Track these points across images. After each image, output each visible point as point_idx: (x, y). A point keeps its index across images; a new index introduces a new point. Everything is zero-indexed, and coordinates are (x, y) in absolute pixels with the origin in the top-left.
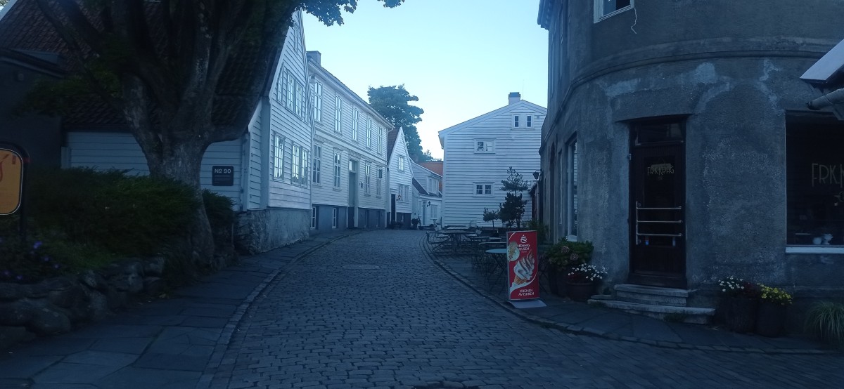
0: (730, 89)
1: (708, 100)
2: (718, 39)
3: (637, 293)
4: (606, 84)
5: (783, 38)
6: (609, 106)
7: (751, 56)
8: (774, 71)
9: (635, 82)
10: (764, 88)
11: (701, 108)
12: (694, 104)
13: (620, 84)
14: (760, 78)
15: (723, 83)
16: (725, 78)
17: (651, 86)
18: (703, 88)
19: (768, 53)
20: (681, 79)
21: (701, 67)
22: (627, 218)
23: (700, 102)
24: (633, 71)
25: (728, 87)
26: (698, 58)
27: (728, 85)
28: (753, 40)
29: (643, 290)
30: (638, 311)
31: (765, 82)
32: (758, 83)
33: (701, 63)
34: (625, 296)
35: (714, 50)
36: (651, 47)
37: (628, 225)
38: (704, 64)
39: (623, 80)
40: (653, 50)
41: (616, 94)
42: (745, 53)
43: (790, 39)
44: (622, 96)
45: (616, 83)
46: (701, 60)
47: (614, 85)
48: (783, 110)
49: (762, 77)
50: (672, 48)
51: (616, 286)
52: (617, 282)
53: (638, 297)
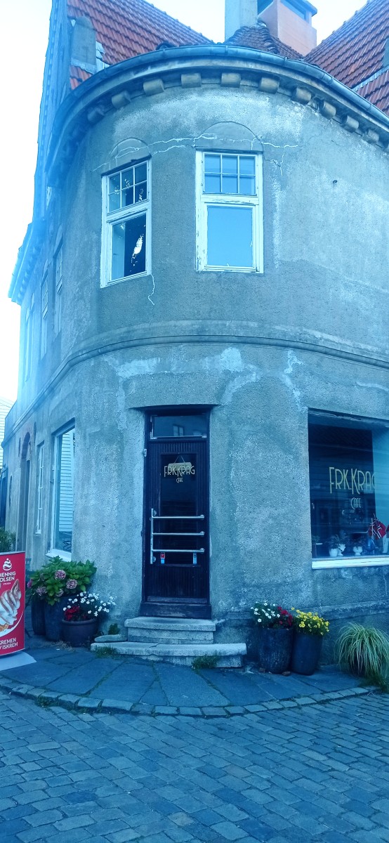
0: (257, 379)
1: (234, 391)
2: (245, 323)
3: (156, 630)
4: (117, 362)
5: (304, 329)
6: (120, 389)
7: (276, 345)
8: (297, 364)
9: (154, 361)
10: (288, 381)
11: (227, 399)
12: (220, 395)
13: (135, 363)
14: (285, 371)
15: (249, 372)
16: (252, 366)
17: (174, 369)
18: (229, 376)
19: (292, 344)
20: (206, 363)
21: (226, 351)
22: (141, 529)
23: (226, 392)
24: (151, 349)
25: (254, 378)
26: (223, 341)
27: (254, 375)
28: (278, 328)
29: (162, 626)
30: (159, 656)
31: (290, 375)
32: (283, 376)
33: (227, 347)
34: (139, 635)
35: (241, 334)
36: (172, 323)
37: (141, 538)
38: (230, 349)
39: (139, 359)
40: (175, 326)
41: (131, 375)
42: (272, 342)
43: (310, 331)
44: (138, 377)
45: (130, 362)
46: (227, 344)
47: (127, 364)
48: (306, 408)
49: (286, 370)
50: (196, 327)
51: (127, 622)
52: (127, 615)
53: (156, 635)
